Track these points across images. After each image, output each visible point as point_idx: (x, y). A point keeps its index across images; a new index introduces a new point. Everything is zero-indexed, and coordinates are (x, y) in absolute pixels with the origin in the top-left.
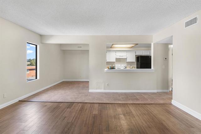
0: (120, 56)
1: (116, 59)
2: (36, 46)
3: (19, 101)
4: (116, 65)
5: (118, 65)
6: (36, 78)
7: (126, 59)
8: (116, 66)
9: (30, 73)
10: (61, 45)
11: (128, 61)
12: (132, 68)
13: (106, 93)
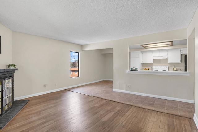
0: (158, 57)
1: (154, 60)
2: (79, 53)
3: (65, 89)
4: (154, 66)
5: (156, 66)
6: (79, 76)
7: (167, 59)
8: (154, 68)
9: (73, 74)
10: (101, 50)
11: (169, 62)
12: (176, 70)
13: (125, 94)
